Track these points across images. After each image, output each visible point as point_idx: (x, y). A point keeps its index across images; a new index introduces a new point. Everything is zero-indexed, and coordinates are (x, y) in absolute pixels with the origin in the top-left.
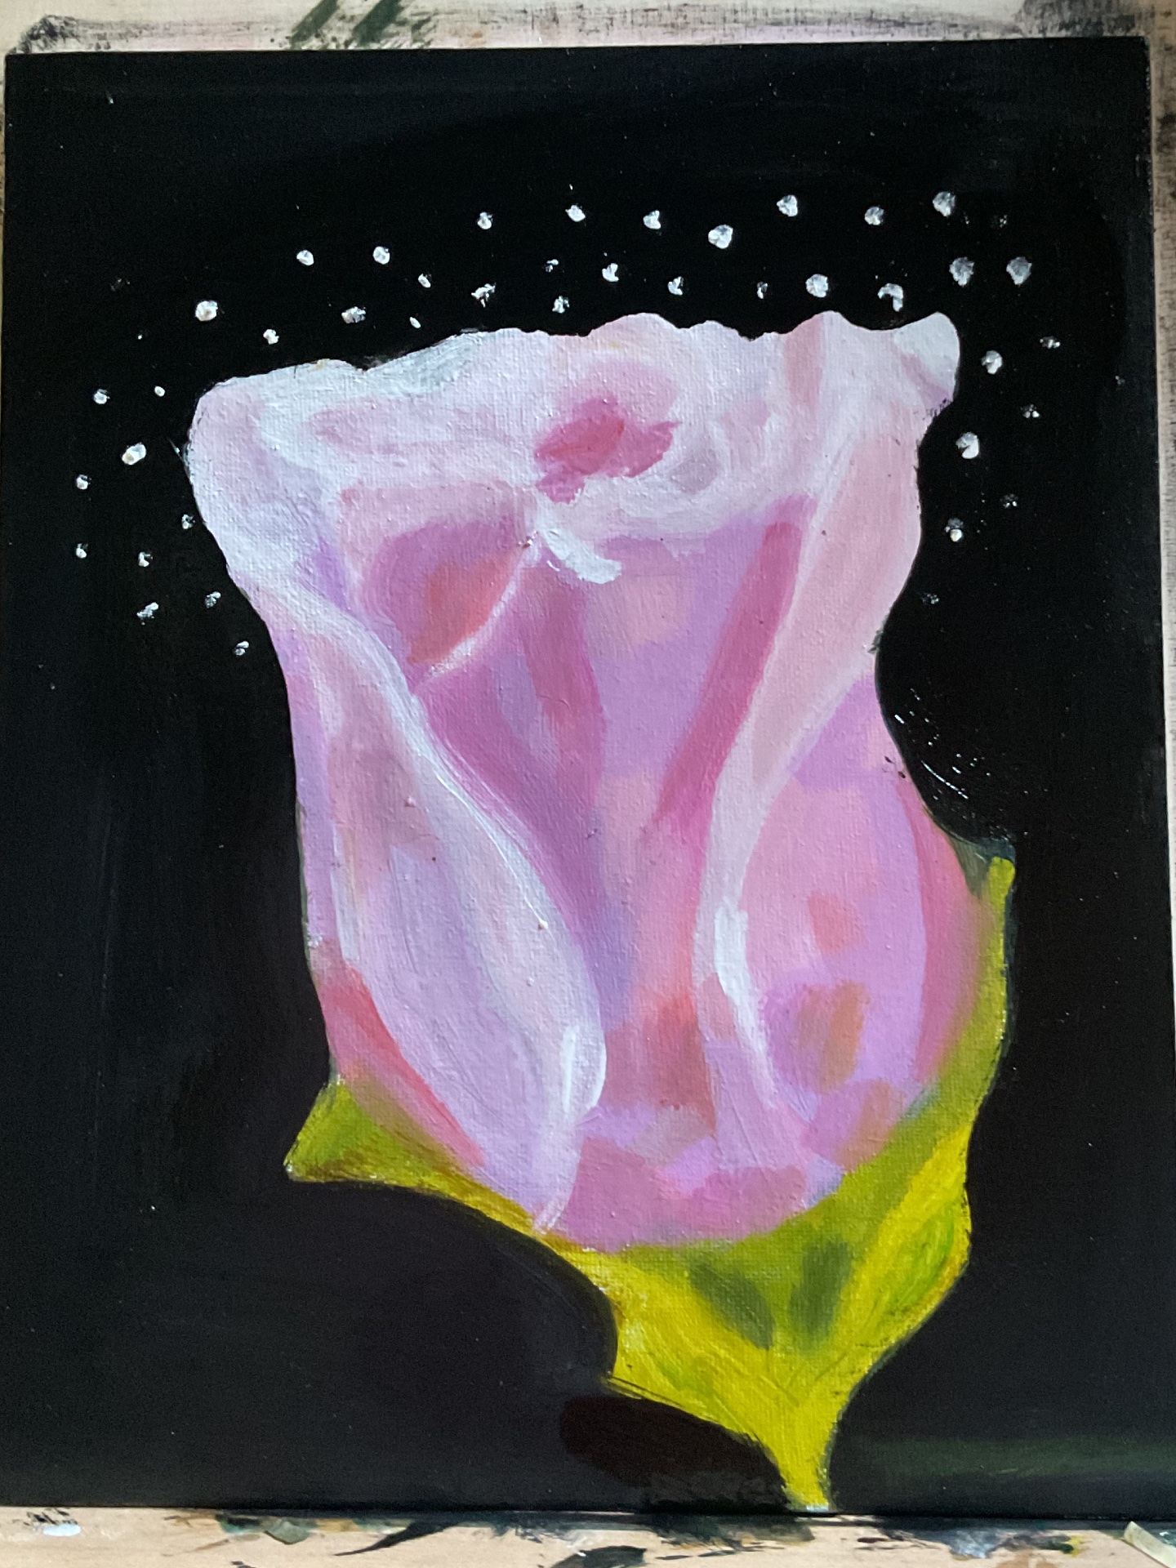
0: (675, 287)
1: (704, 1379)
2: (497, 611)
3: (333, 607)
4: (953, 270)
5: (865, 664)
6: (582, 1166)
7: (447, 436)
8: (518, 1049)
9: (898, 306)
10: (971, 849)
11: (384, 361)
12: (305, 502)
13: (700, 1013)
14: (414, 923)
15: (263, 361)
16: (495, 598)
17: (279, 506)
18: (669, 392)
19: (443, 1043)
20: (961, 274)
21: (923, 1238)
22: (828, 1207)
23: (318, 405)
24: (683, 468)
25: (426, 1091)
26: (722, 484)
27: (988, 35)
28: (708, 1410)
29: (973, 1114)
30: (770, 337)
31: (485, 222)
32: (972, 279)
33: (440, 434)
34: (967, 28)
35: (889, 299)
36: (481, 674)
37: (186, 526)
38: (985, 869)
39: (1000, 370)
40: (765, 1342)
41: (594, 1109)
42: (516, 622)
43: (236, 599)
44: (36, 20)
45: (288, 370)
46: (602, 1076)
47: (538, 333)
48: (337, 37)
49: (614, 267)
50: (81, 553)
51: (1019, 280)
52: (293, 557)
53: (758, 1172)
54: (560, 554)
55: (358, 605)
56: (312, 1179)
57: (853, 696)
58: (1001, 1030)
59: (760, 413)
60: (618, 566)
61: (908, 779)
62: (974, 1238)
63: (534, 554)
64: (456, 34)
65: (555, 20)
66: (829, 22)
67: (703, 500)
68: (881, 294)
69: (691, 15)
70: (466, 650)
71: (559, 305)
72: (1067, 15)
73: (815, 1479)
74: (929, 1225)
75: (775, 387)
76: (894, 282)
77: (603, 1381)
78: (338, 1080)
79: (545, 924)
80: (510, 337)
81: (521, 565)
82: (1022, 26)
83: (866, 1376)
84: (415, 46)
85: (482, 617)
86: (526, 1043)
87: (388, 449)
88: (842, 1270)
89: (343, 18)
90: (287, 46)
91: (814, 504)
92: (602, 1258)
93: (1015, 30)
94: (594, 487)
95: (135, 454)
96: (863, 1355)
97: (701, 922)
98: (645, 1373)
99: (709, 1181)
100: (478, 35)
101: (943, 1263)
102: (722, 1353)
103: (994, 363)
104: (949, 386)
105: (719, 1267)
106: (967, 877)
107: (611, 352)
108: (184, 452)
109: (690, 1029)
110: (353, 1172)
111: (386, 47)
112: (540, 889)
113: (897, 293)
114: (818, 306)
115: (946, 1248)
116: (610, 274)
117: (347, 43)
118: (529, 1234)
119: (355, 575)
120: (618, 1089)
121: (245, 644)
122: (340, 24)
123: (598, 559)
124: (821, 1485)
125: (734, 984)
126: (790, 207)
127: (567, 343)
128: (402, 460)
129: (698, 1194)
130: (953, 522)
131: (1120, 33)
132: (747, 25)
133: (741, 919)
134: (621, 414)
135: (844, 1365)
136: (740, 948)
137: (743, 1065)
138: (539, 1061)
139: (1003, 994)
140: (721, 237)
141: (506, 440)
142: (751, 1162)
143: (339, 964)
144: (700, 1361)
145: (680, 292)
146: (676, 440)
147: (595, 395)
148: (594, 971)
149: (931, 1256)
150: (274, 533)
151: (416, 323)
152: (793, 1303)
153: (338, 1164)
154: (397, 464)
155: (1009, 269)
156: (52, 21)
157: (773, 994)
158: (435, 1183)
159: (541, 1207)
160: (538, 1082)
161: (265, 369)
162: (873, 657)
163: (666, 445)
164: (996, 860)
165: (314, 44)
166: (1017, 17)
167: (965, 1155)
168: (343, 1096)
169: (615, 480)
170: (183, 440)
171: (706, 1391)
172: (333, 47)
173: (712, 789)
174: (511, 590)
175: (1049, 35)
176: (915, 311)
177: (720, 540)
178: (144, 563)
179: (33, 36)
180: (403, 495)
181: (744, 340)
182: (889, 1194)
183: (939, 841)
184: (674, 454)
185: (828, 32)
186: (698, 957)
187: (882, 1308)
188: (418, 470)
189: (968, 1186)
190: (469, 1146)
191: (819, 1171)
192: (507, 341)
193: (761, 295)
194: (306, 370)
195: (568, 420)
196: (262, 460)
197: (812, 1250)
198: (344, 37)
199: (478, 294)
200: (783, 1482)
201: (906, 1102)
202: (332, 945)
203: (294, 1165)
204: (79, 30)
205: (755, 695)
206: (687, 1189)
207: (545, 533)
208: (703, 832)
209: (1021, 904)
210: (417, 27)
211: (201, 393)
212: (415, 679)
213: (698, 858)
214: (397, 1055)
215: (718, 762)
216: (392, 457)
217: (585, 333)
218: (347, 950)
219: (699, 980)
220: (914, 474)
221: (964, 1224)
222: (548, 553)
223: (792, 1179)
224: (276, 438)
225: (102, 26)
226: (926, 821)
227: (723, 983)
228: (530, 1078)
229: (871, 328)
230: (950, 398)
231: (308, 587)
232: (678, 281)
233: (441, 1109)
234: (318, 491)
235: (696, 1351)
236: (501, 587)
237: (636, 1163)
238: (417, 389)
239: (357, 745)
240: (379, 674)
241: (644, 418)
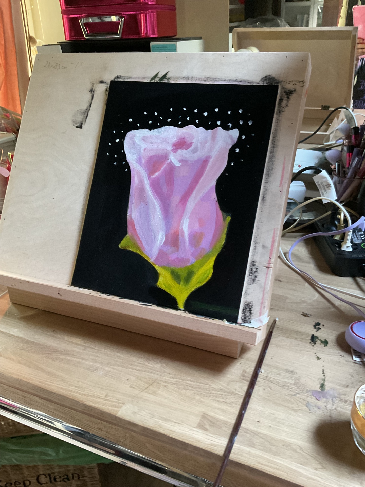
0: (197, 121)
1: (169, 287)
2: (162, 169)
3: (140, 166)
4: (240, 122)
5: (214, 183)
6: (159, 253)
7: (160, 142)
8: (153, 234)
9: (230, 127)
10: (225, 214)
11: (153, 129)
12: (139, 150)
13: (180, 233)
14: (142, 213)
15: (137, 128)
16: (162, 167)
17: (135, 150)
18: (193, 138)
19: (143, 232)
20: (241, 123)
21: (205, 272)
22: (192, 265)
23: (143, 135)
24: (193, 150)
25: (139, 238)
26: (198, 153)
27: (254, 84)
28: (169, 292)
29: (217, 255)
30: (210, 130)
31: (171, 109)
32: (243, 124)
33: (159, 141)
34: (251, 83)
35: (229, 126)
36: (158, 178)
37: (122, 152)
38: (226, 217)
39: (244, 138)
40: (179, 283)
41: (162, 245)
42: (165, 170)
43: (127, 163)
44: (116, 76)
45: (140, 130)
46: (164, 240)
47: (176, 127)
48: (157, 80)
49: (189, 118)
50: (108, 154)
51: (250, 124)
52: (136, 157)
53: (183, 258)
54: (173, 161)
55: (143, 166)
56: (122, 248)
57: (212, 188)
58: (223, 243)
59: (206, 142)
60: (181, 164)
61: (217, 202)
62: (213, 274)
63: (169, 161)
64: (173, 81)
65: (188, 79)
66: (230, 81)
67: (195, 155)
68: (228, 125)
69: (208, 79)
70: (157, 174)
71: (180, 123)
72: (268, 81)
73: (182, 305)
74: (207, 271)
75: (209, 138)
76: (230, 123)
77: (155, 285)
78: (128, 235)
79: (160, 217)
80: (172, 127)
81: (167, 162)
82: (260, 83)
83: (193, 291)
84: (167, 82)
85: (160, 169)
86: (154, 234)
87: (152, 143)
88: (192, 275)
89: (158, 77)
90: (149, 81)
91: (211, 157)
92: (159, 267)
93: (259, 84)
94: (180, 151)
95: (117, 140)
96: (193, 288)
97: (182, 220)
98: (162, 285)
99: (176, 258)
100: (176, 81)
101: (207, 277)
102: (173, 284)
103: (244, 137)
104: (236, 140)
105: (175, 271)
106: (223, 218)
107: (186, 131)
108: (124, 141)
109: (178, 235)
110: (128, 248)
111: (163, 82)
112: (160, 211)
113: (231, 125)
114: (218, 126)
115: (208, 275)
116: (188, 119)
117: (158, 81)
118: (149, 262)
119: (143, 161)
120: (166, 243)
121: (127, 170)
122: (157, 78)
123: (178, 162)
124: (183, 306)
125: (185, 230)
126: (217, 110)
127: (180, 129)
128: (153, 145)
129: (174, 260)
130: (232, 162)
131: (276, 85)
132: (217, 81)
133: (188, 220)
134: (186, 141)
135: (190, 289)
136: (187, 224)
137: (184, 242)
138: (156, 237)
139: (225, 237)
140: (205, 114)
141: (168, 143)
142: (183, 257)
143: (131, 218)
144: (169, 284)
145: (198, 122)
146: (193, 145)
147: (182, 137)
148: (166, 225)
149: (206, 275)
150: (134, 154)
151: (159, 124)
152: (184, 279)
153: (126, 247)
154: (152, 145)
155: (249, 122)
156: (119, 76)
157: (191, 232)
158: (138, 252)
159: (152, 258)
160: (155, 240)
161: (137, 130)
162: (216, 182)
163: (191, 146)
164: (228, 216)
165: (153, 81)
166: (259, 82)
167: (214, 261)
168: (128, 237)
169: (183, 151)
170: (124, 139)
171: (169, 289)
172: (156, 82)
173: (188, 200)
174: (165, 166)
175: (264, 85)
176: (233, 128)
177: (196, 161)
178: (116, 156)
179: (115, 78)
180: (152, 150)
181: (206, 130)
182: (202, 265)
183: (220, 212)
184: (192, 147)
185: (229, 83)
186: (181, 225)
187: (197, 282)
188: (155, 147)
189: (214, 266)
190: (144, 248)
191: (192, 260)
192: (171, 128)
193: (210, 123)
194: (142, 130)
195: (178, 141)
196: (134, 143)
197: (189, 271)
198: (158, 80)
199: (168, 120)
200: (177, 304)
201: (207, 252)
202: (130, 215)
203: (120, 246)
204: (121, 77)
205: (197, 186)
206: (173, 259)
207: (171, 158)
208: (185, 206)
209: (230, 224)
210: (168, 79)
211: (128, 132)
212: (149, 178)
213: (184, 210)
214: (136, 232)
215: (189, 196)
216: (152, 144)
217: (182, 128)
218: (132, 216)
219: (180, 228)
220: (228, 154)
221: (212, 271)
222: (171, 161)
223: (188, 260)
224: (137, 140)
225: (125, 77)
226: (219, 209)
227: (184, 229)
228: (154, 239)
229: (226, 130)
230: (236, 142)
231: (137, 162)
232: (198, 120)
233: (141, 241)
234: (141, 148)
235: (169, 283)
236: (163, 165)
237: (166, 254)
238: (157, 134)
239: (139, 187)
240: (144, 176)
241: (189, 141)
